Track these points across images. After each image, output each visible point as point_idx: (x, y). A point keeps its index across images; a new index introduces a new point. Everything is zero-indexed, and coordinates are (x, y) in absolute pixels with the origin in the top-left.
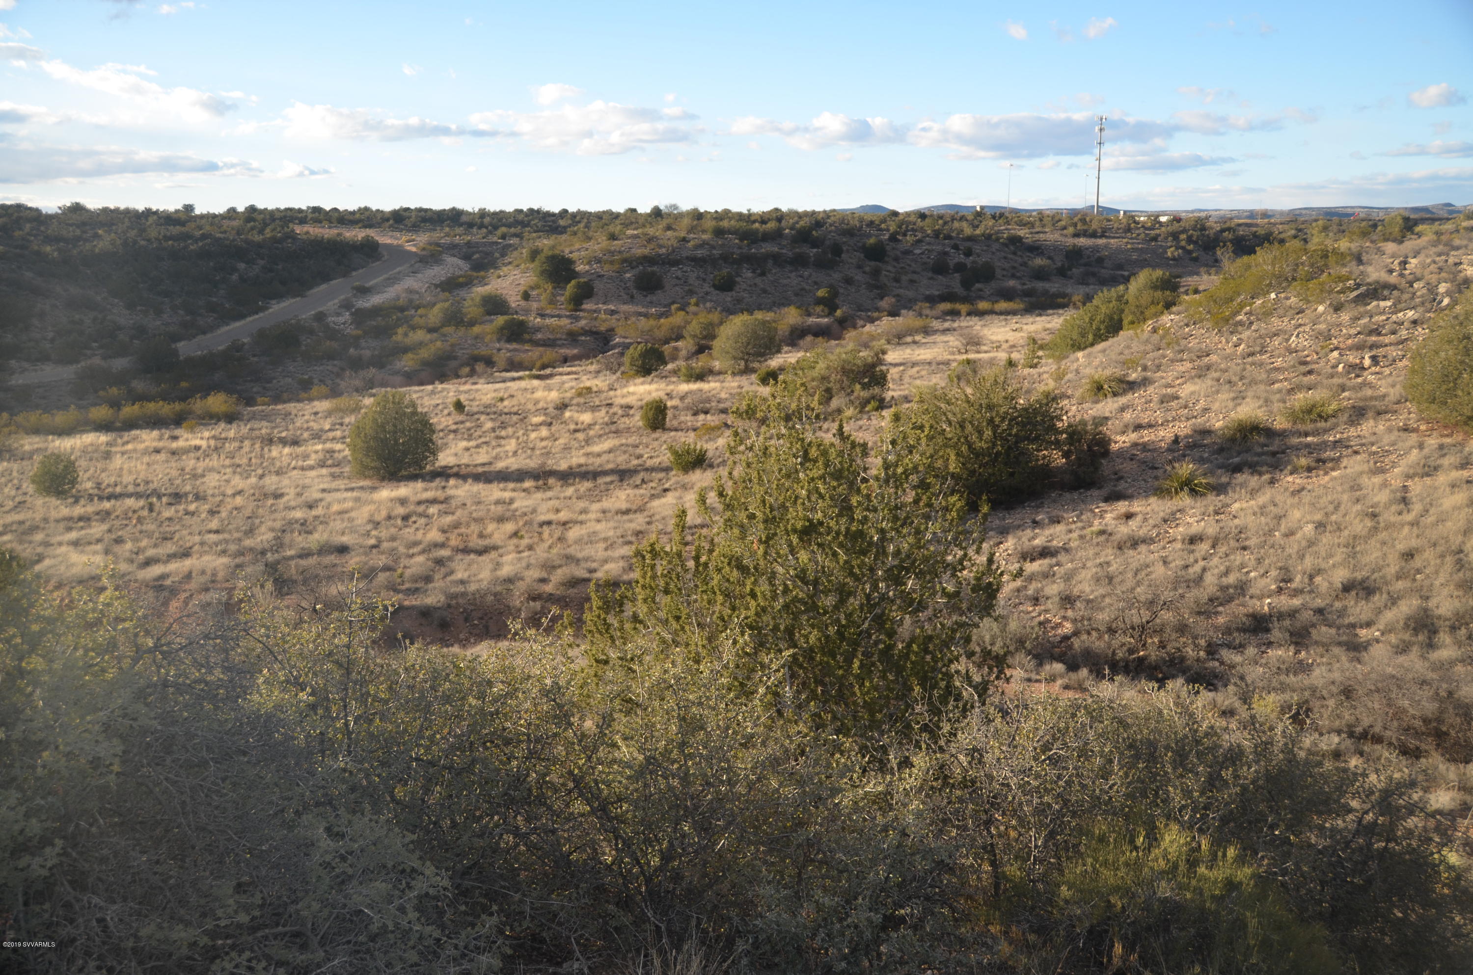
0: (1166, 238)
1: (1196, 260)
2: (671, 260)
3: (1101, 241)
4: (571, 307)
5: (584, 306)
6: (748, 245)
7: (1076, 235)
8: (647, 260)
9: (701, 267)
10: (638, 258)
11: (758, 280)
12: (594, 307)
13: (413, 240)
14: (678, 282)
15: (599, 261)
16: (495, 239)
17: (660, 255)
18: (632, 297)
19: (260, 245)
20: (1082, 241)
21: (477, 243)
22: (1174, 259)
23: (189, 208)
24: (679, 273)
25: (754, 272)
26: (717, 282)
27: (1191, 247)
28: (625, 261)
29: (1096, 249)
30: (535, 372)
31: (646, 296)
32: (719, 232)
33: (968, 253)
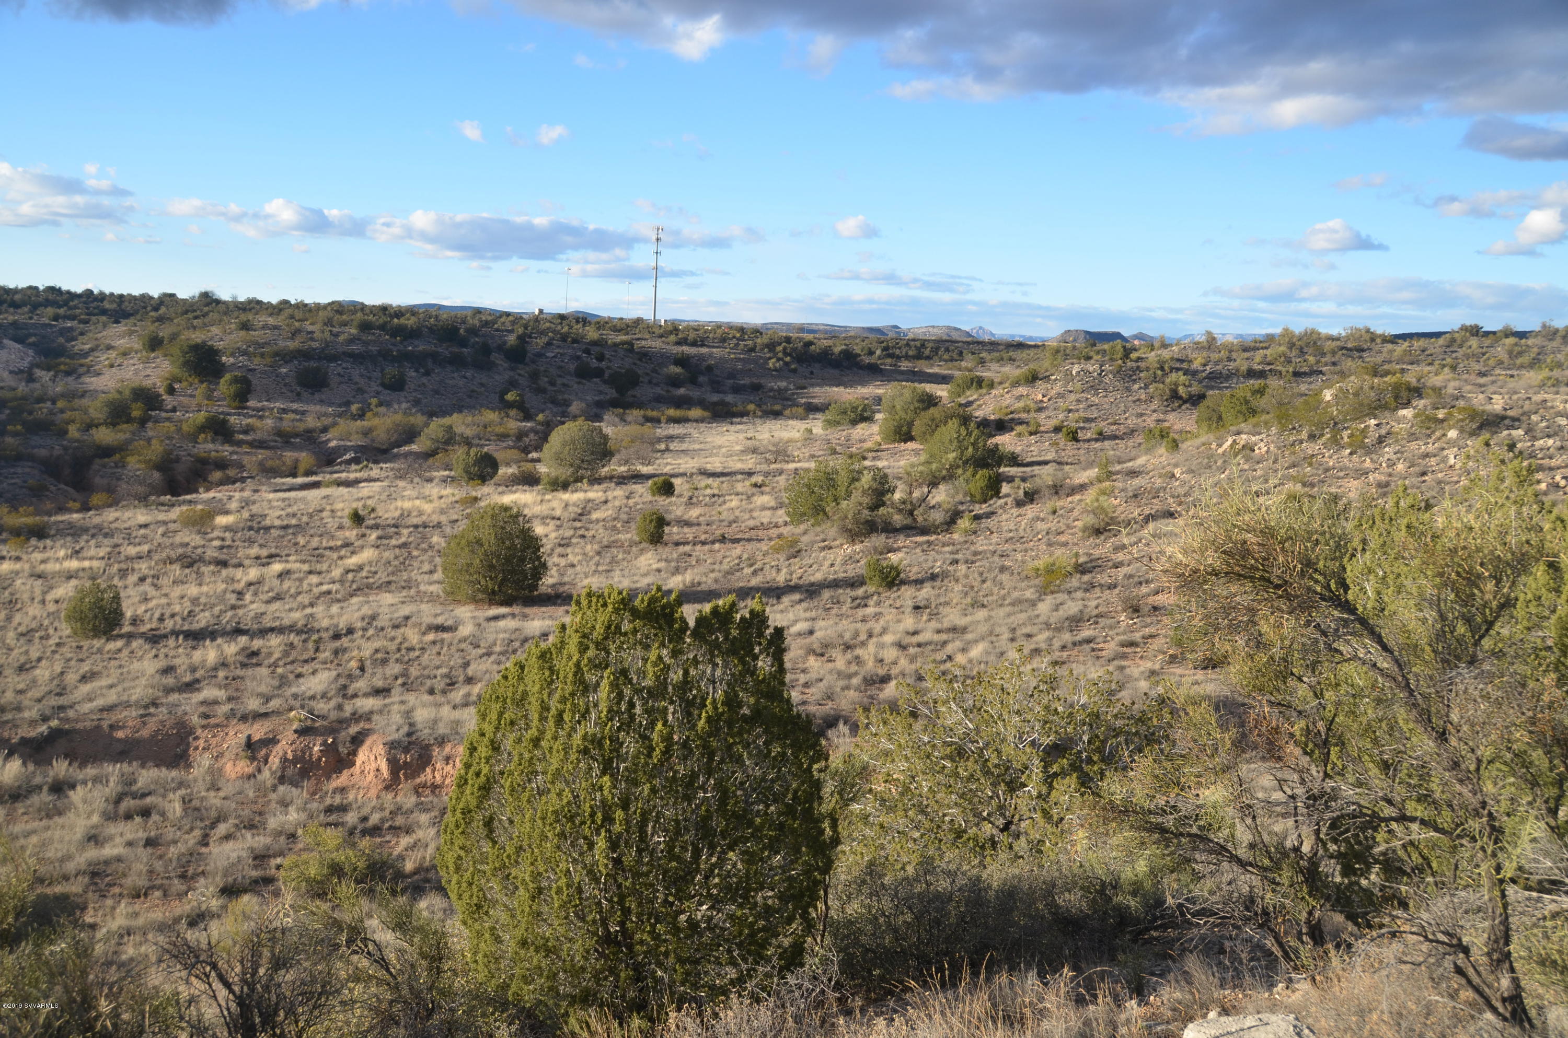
0: (762, 349)
1: (794, 371)
2: (327, 355)
3: (704, 350)
4: (236, 404)
5: (251, 403)
6: (401, 342)
7: (678, 343)
8: (304, 354)
9: (361, 363)
10: (292, 352)
11: (424, 380)
12: (259, 405)
14: (341, 379)
15: (245, 353)
16: (45, 320)
17: (314, 349)
18: (298, 394)
20: (686, 349)
21: (25, 324)
22: (776, 370)
24: (339, 370)
25: (417, 371)
26: (387, 381)
27: (788, 359)
28: (276, 354)
29: (702, 358)
30: (300, 480)
31: (313, 394)
32: (365, 327)
33: (601, 358)
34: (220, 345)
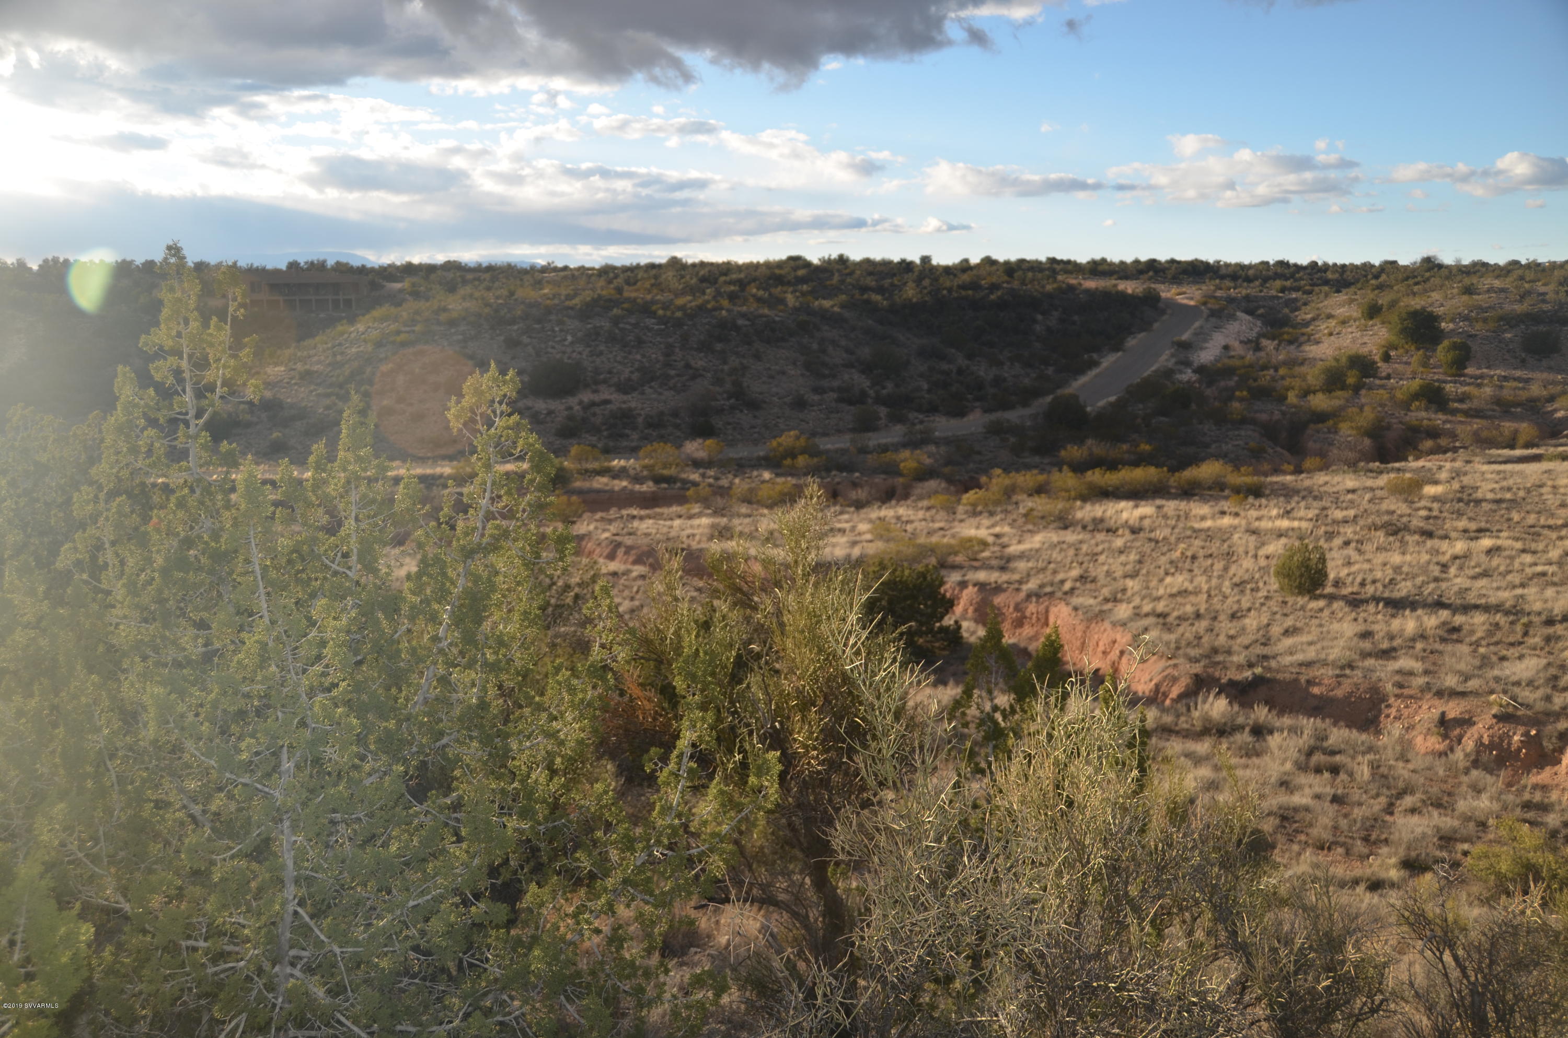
2: (1560, 318)
4: (1454, 371)
5: (1469, 372)
8: (1532, 318)
10: (1519, 316)
12: (1478, 372)
13: (1184, 293)
15: (1466, 318)
16: (1273, 293)
17: (1544, 312)
18: (1523, 361)
19: (1050, 296)
21: (1256, 297)
23: (926, 260)
28: (1501, 318)
30: (1518, 452)
31: (1540, 360)
34: (1440, 311)
